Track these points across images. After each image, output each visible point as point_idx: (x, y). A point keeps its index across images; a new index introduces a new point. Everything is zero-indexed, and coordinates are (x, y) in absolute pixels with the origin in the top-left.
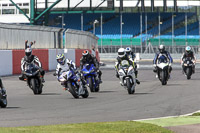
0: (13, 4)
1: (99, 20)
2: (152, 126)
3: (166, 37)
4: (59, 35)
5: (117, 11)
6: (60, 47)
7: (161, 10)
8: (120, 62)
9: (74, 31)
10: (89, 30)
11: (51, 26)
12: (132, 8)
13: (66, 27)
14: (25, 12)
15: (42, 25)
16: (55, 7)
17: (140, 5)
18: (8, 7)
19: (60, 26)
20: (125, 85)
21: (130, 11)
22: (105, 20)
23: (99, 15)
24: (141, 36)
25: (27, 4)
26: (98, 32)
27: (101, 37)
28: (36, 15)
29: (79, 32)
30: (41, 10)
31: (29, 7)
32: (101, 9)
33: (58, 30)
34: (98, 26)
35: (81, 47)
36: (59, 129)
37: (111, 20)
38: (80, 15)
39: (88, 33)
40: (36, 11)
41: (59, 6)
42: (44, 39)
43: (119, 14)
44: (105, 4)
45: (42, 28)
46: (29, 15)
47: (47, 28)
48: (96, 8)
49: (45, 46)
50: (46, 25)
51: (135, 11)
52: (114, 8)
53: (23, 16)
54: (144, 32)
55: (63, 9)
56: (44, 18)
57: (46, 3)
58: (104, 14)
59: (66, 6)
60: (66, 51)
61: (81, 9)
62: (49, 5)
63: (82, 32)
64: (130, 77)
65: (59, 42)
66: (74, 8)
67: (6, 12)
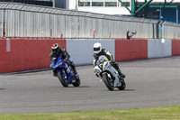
4: (157, 26)
6: (158, 37)
9: (171, 23)
13: (164, 20)
14: (126, 5)
19: (158, 18)
28: (136, 8)
29: (174, 24)
30: (141, 4)
33: (156, 22)
35: (177, 38)
38: (175, 9)
40: (136, 5)
42: (143, 30)
45: (142, 20)
46: (130, 8)
47: (146, 20)
49: (145, 36)
50: (146, 17)
53: (124, 8)
55: (160, 4)
56: (144, 11)
59: (163, 1)
60: (163, 41)
63: (177, 24)
64: (108, 72)
65: (157, 33)
66: (170, 4)
67: (109, 5)
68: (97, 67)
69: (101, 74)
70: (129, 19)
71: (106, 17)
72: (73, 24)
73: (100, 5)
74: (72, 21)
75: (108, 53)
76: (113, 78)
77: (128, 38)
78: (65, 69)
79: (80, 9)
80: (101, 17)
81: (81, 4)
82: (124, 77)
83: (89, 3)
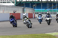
1: (35, 5)
3: (55, 10)
6: (24, 13)
7: (53, 2)
8: (24, 19)
10: (32, 8)
12: (45, 1)
13: (26, 7)
14: (13, 2)
17: (47, 1)
19: (24, 6)
21: (44, 2)
22: (37, 5)
24: (47, 9)
26: (35, 8)
28: (17, 3)
29: (29, 8)
30: (18, 2)
31: (15, 1)
32: (36, 2)
33: (23, 7)
35: (30, 13)
38: (30, 3)
40: (17, 2)
42: (19, 10)
43: (41, 3)
45: (19, 7)
46: (15, 3)
48: (34, 1)
49: (19, 12)
50: (20, 6)
51: (46, 2)
52: (39, 1)
54: (48, 8)
55: (25, 2)
61: (30, 1)
66: (28, 2)
67: (8, 2)
68: (24, 21)
69: (26, 23)
71: (7, 6)
73: (5, 2)
75: (27, 17)
76: (29, 24)
77: (14, 13)
78: (14, 22)
80: (6, 6)
82: (32, 24)
83: (2, 2)
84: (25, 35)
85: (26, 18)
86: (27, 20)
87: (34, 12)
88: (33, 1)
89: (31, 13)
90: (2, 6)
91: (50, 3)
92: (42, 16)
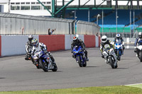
0: (39, 3)
1: (101, 15)
2: (137, 89)
4: (73, 25)
5: (113, 8)
8: (103, 46)
9: (83, 22)
10: (93, 21)
11: (67, 18)
12: (124, 6)
13: (78, 19)
14: (48, 8)
15: (60, 17)
16: (70, 5)
17: (130, 4)
18: (36, 5)
19: (73, 18)
20: (109, 62)
22: (105, 15)
23: (101, 11)
24: (130, 26)
25: (50, 3)
26: (100, 23)
27: (102, 26)
28: (56, 11)
29: (87, 23)
30: (60, 7)
31: (51, 5)
33: (72, 21)
34: (100, 18)
35: (88, 34)
36: (72, 92)
37: (109, 14)
38: (87, 10)
39: (93, 23)
40: (56, 8)
41: (72, 4)
42: (61, 27)
43: (115, 10)
44: (105, 3)
45: (60, 20)
46: (51, 10)
48: (98, 6)
49: (63, 33)
51: (126, 8)
52: (111, 6)
53: (46, 11)
54: (132, 23)
55: (75, 7)
56: (62, 13)
57: (63, 2)
58: (104, 10)
59: (78, 4)
60: (77, 36)
61: (88, 6)
62: (66, 4)
63: (89, 23)
64: (112, 56)
65: (72, 29)
70: (50, 19)
72: (7, 24)
74: (6, 21)
77: (50, 34)
79: (12, 12)
81: (13, 8)
83: (18, 7)
84: (75, 89)
85: (109, 46)
86: (111, 50)
87: (99, 33)
88: (95, 6)
89: (92, 34)
90: (18, 16)
91: (136, 11)
92: (122, 41)
